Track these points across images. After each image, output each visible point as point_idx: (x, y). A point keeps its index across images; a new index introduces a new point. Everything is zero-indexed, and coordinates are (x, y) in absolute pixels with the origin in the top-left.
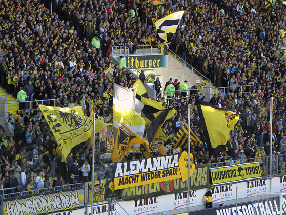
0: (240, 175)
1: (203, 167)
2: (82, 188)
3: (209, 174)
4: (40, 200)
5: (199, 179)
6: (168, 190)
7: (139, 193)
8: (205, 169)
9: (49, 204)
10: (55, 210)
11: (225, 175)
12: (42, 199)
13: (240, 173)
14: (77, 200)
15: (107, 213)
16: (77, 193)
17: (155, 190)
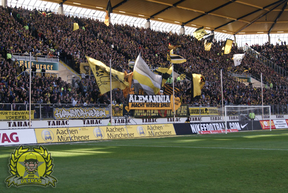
1: (184, 106)
2: (108, 107)
3: (188, 109)
5: (182, 112)
6: (163, 115)
7: (145, 115)
9: (86, 114)
10: (90, 118)
11: (197, 112)
12: (81, 109)
13: (206, 112)
14: (104, 114)
15: (125, 124)
16: (104, 109)
17: (155, 115)
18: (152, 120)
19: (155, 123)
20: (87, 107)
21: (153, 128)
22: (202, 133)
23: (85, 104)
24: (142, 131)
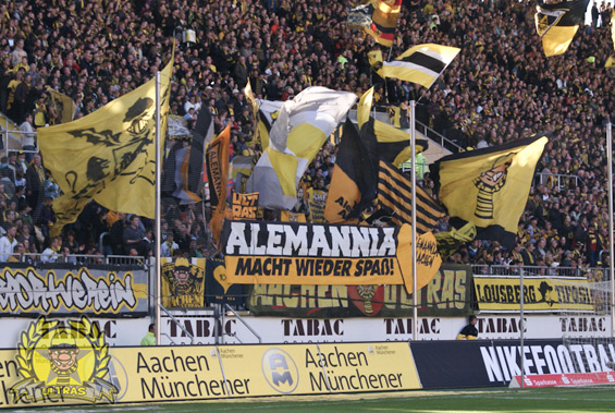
0: (543, 300)
1: (455, 269)
2: (142, 268)
3: (470, 285)
4: (27, 279)
5: (448, 294)
6: (368, 308)
7: (292, 303)
8: (461, 274)
9: (53, 294)
10: (70, 311)
11: (510, 295)
12: (31, 276)
13: (544, 295)
14: (128, 296)
15: (211, 339)
16: (128, 277)
17: (336, 304)
18: (322, 324)
19: (334, 337)
20: (60, 265)
21: (326, 360)
22: (529, 383)
23: (49, 254)
24: (281, 372)
